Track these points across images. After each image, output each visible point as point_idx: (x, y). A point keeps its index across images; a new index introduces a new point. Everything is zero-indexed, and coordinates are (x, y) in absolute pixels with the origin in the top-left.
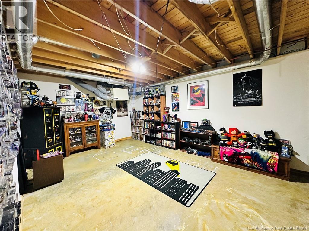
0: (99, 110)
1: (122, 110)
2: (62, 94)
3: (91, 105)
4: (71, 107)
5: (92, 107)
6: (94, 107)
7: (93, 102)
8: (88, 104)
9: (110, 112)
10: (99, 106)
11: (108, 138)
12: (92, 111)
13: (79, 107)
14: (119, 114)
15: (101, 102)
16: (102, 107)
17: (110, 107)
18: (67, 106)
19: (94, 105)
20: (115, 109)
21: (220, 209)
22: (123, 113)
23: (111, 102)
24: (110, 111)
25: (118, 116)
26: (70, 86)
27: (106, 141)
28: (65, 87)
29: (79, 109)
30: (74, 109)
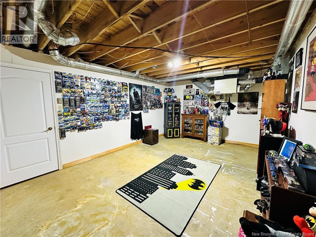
0: (214, 105)
1: (246, 105)
2: (187, 92)
3: (207, 100)
4: (191, 102)
5: (207, 102)
6: (209, 102)
7: (209, 97)
8: (204, 99)
9: (227, 108)
10: (215, 100)
11: (211, 135)
12: (208, 106)
13: (197, 102)
14: (240, 111)
15: (218, 96)
16: (218, 102)
17: (228, 102)
18: (189, 102)
19: (209, 99)
20: (236, 104)
21: (105, 213)
22: (248, 109)
23: (229, 96)
24: (227, 106)
25: (238, 113)
26: (192, 86)
27: (209, 136)
28: (189, 87)
29: (197, 104)
30: (194, 104)
